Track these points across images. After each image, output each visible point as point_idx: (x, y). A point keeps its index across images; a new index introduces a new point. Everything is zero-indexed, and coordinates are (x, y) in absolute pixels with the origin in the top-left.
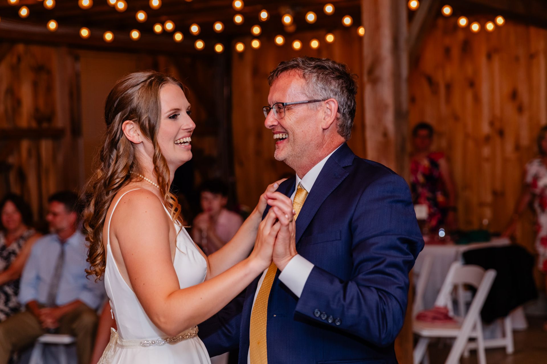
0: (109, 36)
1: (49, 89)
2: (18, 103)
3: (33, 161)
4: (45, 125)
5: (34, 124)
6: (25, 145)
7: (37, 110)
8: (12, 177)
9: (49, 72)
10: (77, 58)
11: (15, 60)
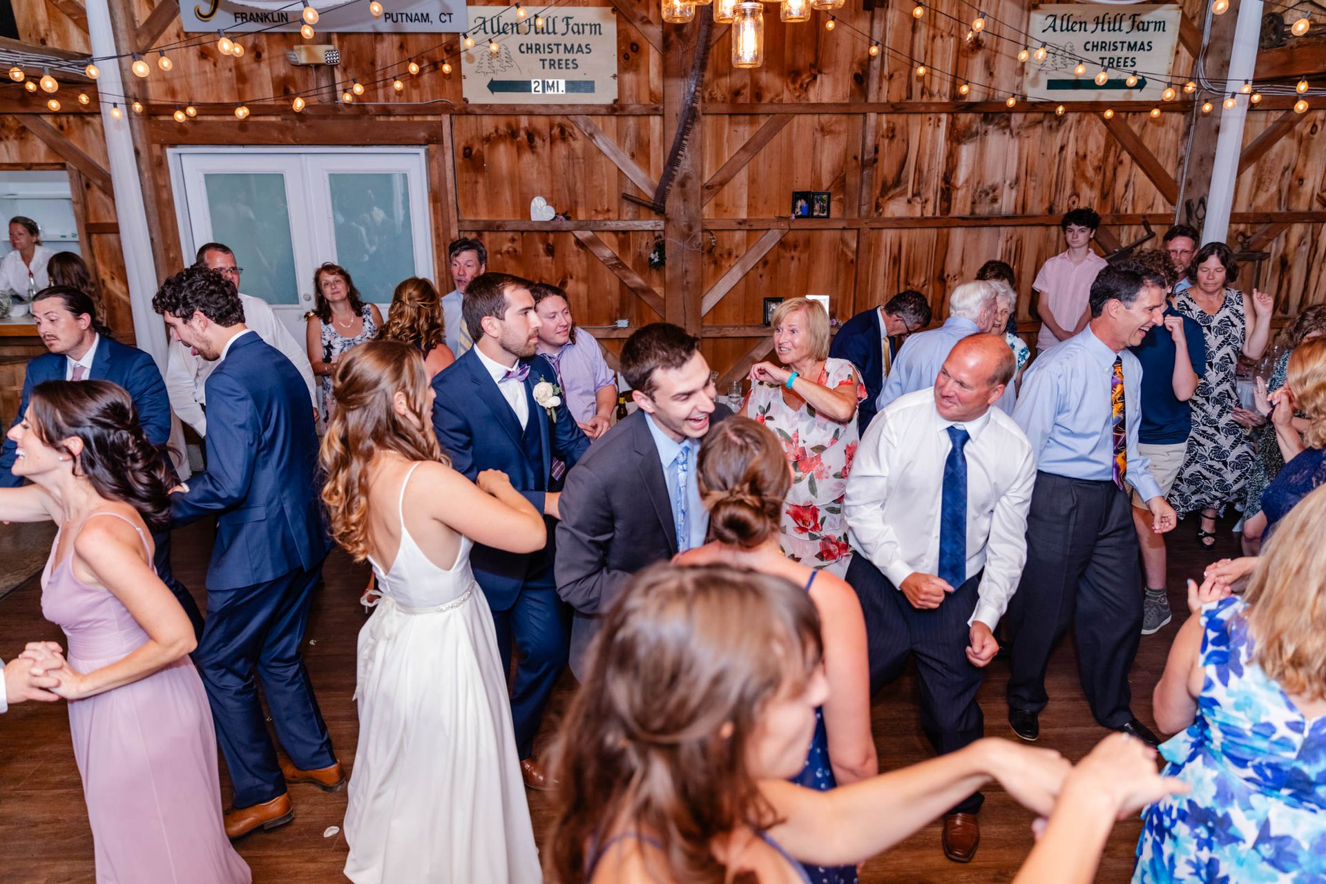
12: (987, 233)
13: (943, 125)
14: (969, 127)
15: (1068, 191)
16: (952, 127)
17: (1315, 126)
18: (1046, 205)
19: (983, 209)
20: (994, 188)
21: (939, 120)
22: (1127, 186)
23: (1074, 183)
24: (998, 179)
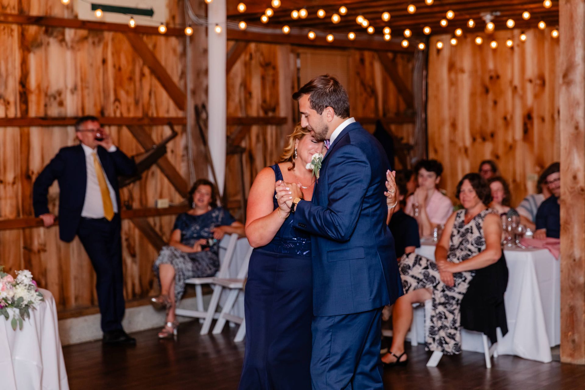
0: (330, 38)
1: (275, 83)
2: (249, 94)
3: (260, 145)
4: (270, 114)
5: (262, 114)
6: (255, 130)
7: (264, 101)
8: (245, 157)
9: (275, 68)
10: (298, 56)
11: (248, 57)
12: (57, 131)
13: (16, 34)
14: (35, 39)
15: (112, 98)
16: (22, 36)
17: (251, 55)
18: (99, 108)
19: (54, 111)
20: (60, 93)
21: (12, 30)
22: (150, 94)
23: (115, 91)
24: (61, 85)
